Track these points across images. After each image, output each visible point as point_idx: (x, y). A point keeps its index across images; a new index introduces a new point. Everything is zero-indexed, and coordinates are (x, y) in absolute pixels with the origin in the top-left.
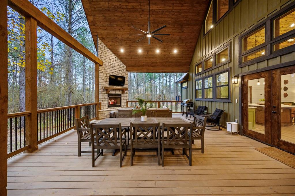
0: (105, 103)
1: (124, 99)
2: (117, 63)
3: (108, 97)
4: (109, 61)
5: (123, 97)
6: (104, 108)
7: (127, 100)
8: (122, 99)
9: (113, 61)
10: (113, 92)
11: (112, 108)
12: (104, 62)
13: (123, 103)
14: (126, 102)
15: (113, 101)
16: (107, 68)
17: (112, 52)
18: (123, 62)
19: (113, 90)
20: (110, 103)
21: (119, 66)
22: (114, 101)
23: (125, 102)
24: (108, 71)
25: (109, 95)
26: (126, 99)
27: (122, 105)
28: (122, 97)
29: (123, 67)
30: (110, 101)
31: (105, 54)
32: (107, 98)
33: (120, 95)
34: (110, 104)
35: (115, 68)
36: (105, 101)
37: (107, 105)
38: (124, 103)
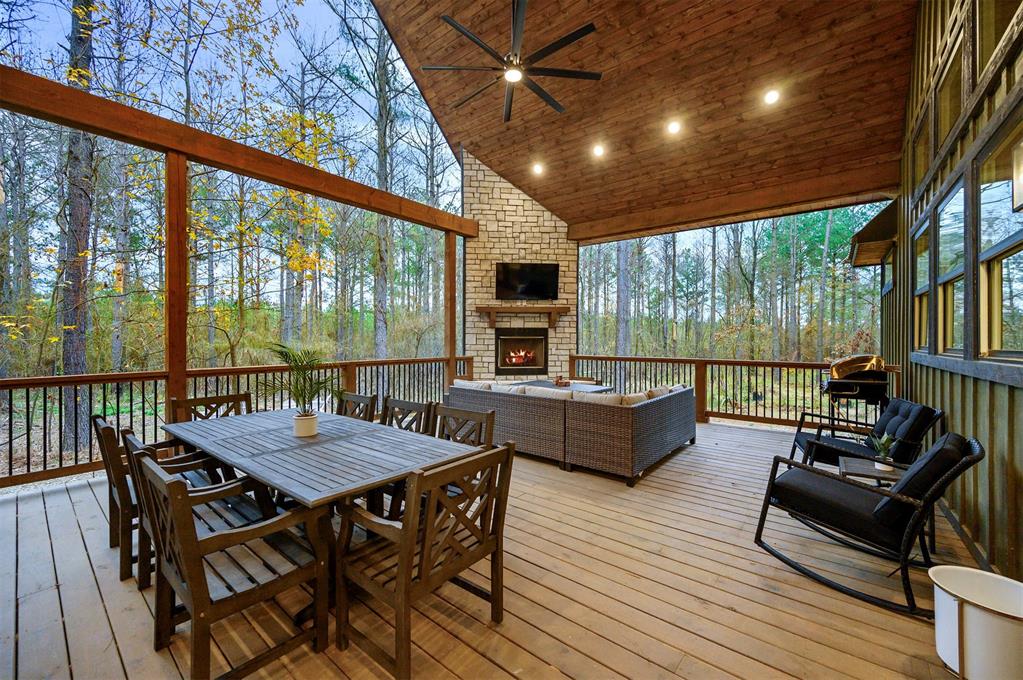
0: (484, 359)
1: (560, 347)
2: (529, 219)
3: (497, 339)
4: (500, 216)
5: (555, 340)
6: (483, 376)
7: (574, 353)
8: (550, 346)
9: (514, 214)
10: (517, 324)
11: (513, 377)
12: (480, 223)
13: (553, 364)
14: (567, 358)
15: (522, 354)
16: (494, 240)
17: (510, 185)
18: (553, 211)
19: (516, 313)
20: (514, 360)
21: (537, 230)
22: (526, 355)
23: (561, 358)
24: (498, 251)
25: (499, 332)
26: (565, 347)
27: (550, 369)
28: (550, 341)
29: (553, 230)
30: (512, 354)
31: (485, 198)
32: (493, 342)
33: (544, 332)
34: (514, 365)
35: (523, 237)
36: (488, 353)
37: (492, 367)
38: (558, 363)
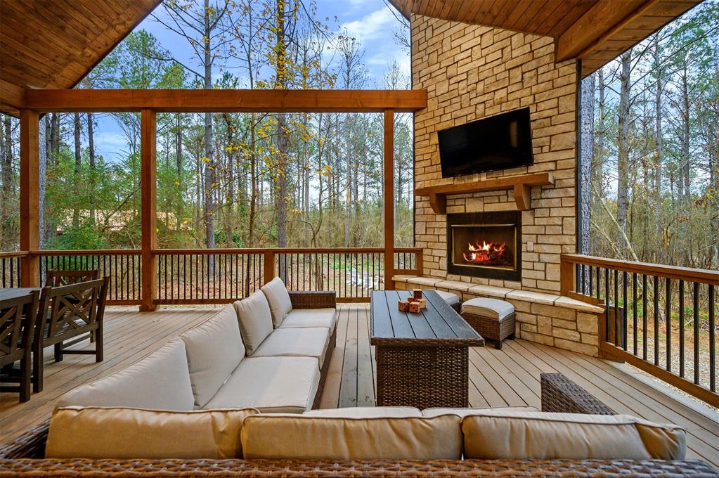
0: (435, 252)
1: (540, 239)
2: (489, 59)
3: (449, 229)
4: (452, 71)
5: (533, 230)
6: (433, 272)
7: (571, 251)
8: (524, 238)
9: (469, 59)
10: (474, 207)
11: (468, 278)
12: (429, 89)
13: (530, 266)
14: (557, 259)
15: (486, 247)
16: (444, 105)
17: (463, 25)
18: (524, 30)
19: (473, 192)
20: (474, 256)
21: (502, 68)
22: (491, 250)
23: (544, 258)
24: (448, 117)
25: (452, 218)
26: (551, 240)
27: (524, 274)
28: (524, 230)
29: (529, 57)
30: (471, 248)
31: (434, 57)
32: (444, 231)
33: (515, 217)
34: (475, 263)
35: (480, 87)
36: (438, 245)
37: (444, 263)
38: (539, 266)
